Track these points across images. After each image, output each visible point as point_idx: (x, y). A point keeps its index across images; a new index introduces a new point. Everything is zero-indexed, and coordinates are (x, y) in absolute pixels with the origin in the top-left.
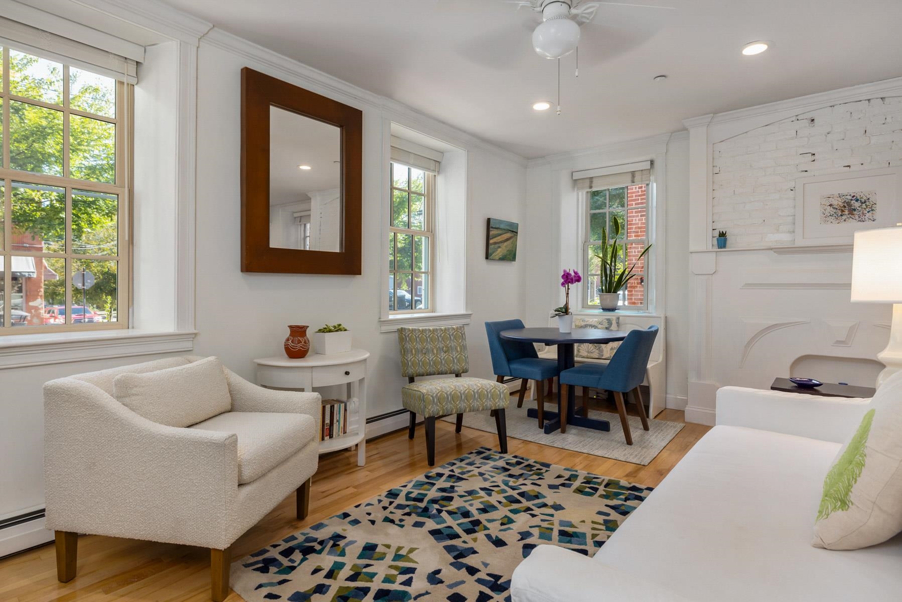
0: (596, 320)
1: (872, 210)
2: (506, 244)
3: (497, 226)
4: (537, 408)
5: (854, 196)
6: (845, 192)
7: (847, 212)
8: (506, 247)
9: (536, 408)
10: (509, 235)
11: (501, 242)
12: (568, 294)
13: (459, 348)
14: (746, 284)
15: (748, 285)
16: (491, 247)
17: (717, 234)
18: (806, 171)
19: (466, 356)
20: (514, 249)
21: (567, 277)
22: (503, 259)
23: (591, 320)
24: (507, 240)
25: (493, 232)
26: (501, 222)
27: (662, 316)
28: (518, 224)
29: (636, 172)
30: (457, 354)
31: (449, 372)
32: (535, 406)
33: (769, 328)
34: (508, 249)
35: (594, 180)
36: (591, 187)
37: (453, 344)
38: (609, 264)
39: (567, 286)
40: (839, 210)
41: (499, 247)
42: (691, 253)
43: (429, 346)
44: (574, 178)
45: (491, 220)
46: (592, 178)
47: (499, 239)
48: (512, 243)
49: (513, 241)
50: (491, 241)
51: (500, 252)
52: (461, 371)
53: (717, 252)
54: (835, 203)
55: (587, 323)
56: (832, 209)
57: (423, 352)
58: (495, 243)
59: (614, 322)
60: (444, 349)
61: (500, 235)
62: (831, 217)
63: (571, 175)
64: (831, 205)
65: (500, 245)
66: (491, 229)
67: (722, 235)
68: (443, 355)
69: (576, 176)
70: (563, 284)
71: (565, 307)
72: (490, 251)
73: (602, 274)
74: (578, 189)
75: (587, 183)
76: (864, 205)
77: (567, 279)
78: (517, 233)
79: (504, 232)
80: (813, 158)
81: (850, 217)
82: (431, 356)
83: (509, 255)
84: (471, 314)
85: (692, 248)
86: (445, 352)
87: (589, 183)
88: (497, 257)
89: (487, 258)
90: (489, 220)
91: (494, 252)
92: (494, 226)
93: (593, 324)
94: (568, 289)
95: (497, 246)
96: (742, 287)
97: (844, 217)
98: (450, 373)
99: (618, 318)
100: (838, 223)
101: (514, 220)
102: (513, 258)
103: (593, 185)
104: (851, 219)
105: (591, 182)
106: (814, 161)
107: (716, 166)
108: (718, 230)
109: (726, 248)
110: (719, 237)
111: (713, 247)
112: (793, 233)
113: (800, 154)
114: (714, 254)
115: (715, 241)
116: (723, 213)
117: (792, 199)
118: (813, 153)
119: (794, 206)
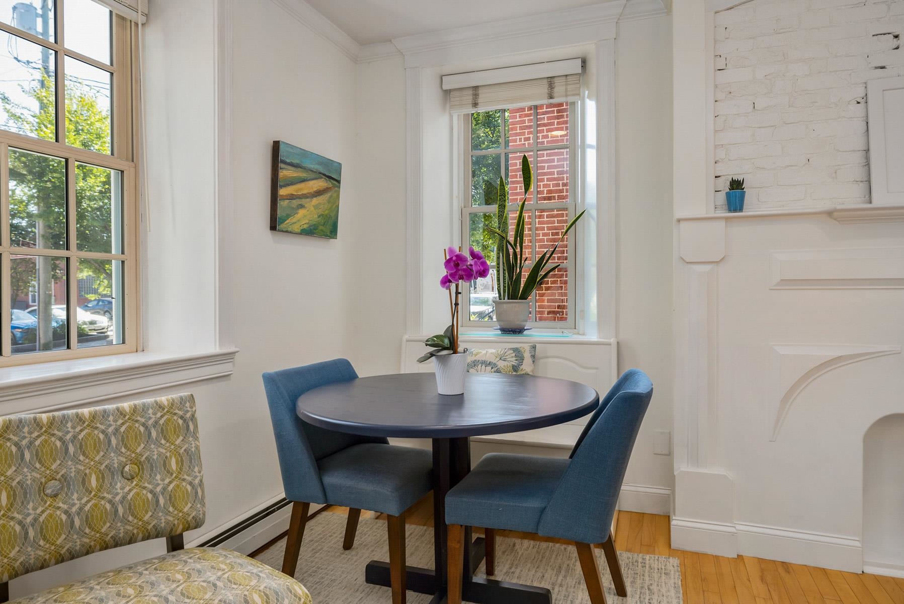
0: (493, 351)
2: (315, 201)
3: (296, 161)
4: (388, 560)
8: (316, 207)
9: (386, 559)
10: (321, 184)
11: (305, 196)
12: (457, 304)
13: (173, 462)
14: (782, 280)
15: (786, 283)
16: (282, 204)
17: (724, 185)
18: (883, 67)
19: (197, 481)
20: (333, 214)
21: (457, 265)
22: (310, 232)
23: (484, 352)
24: (319, 193)
25: (286, 173)
26: (304, 153)
27: (613, 341)
28: (340, 164)
29: (556, 79)
30: (167, 481)
31: (141, 536)
32: (383, 555)
34: (320, 211)
35: (481, 91)
36: (475, 105)
37: (155, 452)
38: (513, 243)
39: (453, 286)
41: (302, 206)
42: (679, 221)
43: (72, 469)
44: (445, 87)
45: (282, 147)
46: (476, 88)
47: (301, 189)
48: (329, 202)
49: (331, 196)
50: (282, 192)
51: (303, 217)
52: (181, 527)
53: (727, 219)
55: (477, 358)
57: (48, 491)
58: (292, 197)
59: (527, 355)
60: (127, 469)
61: (303, 181)
63: (438, 80)
65: (304, 201)
66: (281, 165)
67: (736, 185)
68: (121, 488)
69: (449, 84)
70: (445, 282)
71: (449, 334)
72: (280, 213)
73: (498, 264)
74: (451, 107)
75: (468, 97)
77: (458, 270)
78: (339, 182)
79: (312, 175)
80: (895, 43)
82: (77, 500)
83: (323, 225)
84: (234, 353)
85: (679, 213)
86: (131, 479)
87: (471, 97)
88: (296, 228)
89: (273, 227)
90: (276, 146)
91: (288, 216)
92: (288, 161)
93: (489, 359)
94: (457, 293)
95: (295, 203)
96: (775, 286)
98: (145, 539)
99: (534, 347)
101: (332, 153)
102: (331, 232)
103: (480, 101)
105: (476, 95)
106: (897, 48)
107: (720, 56)
108: (726, 176)
109: (745, 212)
110: (730, 190)
111: (715, 211)
112: (861, 184)
113: (873, 36)
114: (722, 223)
115: (722, 198)
116: (734, 145)
117: (859, 119)
118: (896, 34)
119: (864, 131)
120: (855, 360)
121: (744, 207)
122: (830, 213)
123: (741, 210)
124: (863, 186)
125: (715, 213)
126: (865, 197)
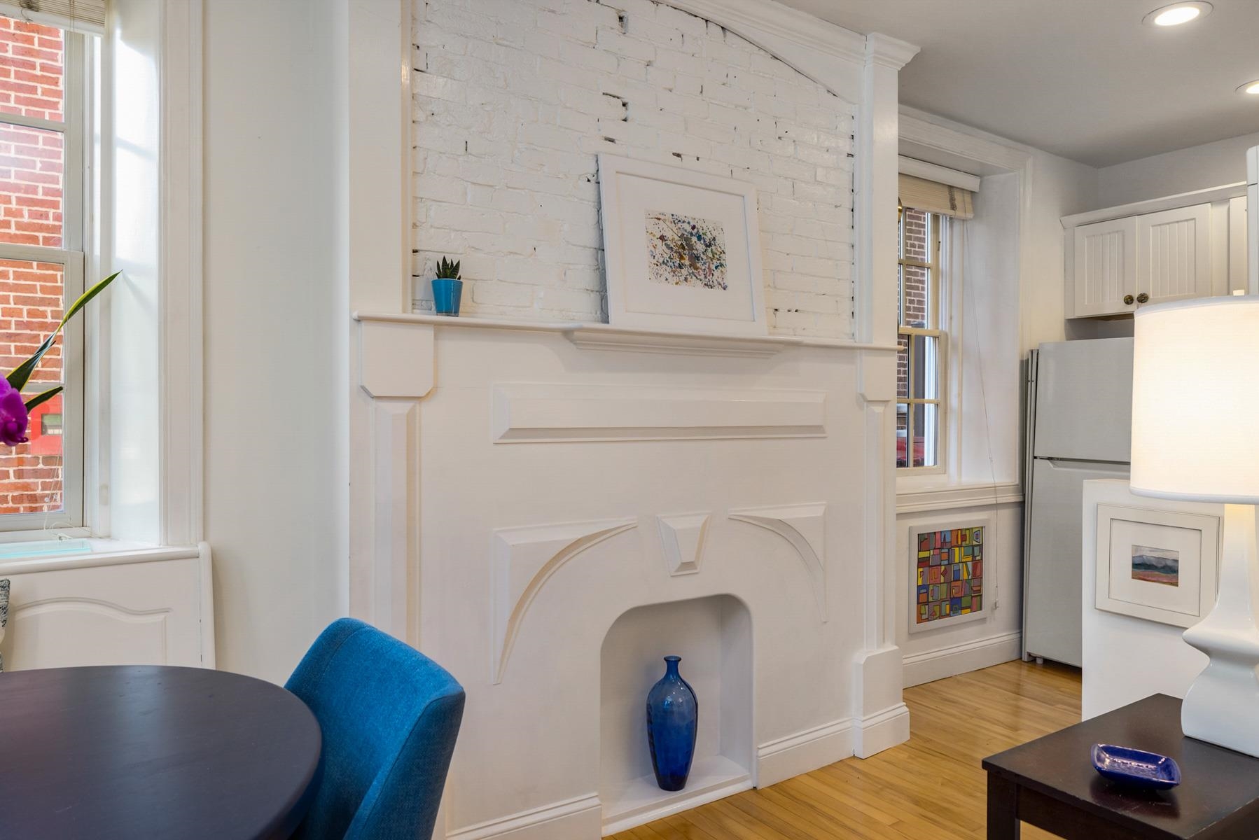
1: (721, 265)
5: (694, 227)
6: (681, 214)
7: (687, 262)
14: (511, 429)
15: (517, 433)
17: (429, 267)
18: (612, 141)
27: (206, 549)
33: (577, 543)
40: (676, 252)
53: (437, 325)
54: (669, 235)
56: (664, 247)
62: (664, 266)
64: (662, 238)
67: (448, 271)
76: (709, 249)
80: (622, 112)
81: (693, 273)
96: (503, 437)
97: (684, 272)
100: (677, 283)
104: (694, 278)
106: (625, 120)
107: (418, 47)
108: (427, 253)
109: (461, 316)
110: (439, 277)
111: (413, 309)
112: (593, 295)
113: (604, 94)
114: (429, 333)
115: (424, 288)
116: (438, 203)
117: (590, 203)
118: (625, 101)
119: (595, 223)
120: (594, 542)
121: (461, 309)
122: (567, 333)
123: (456, 313)
124: (595, 297)
125: (413, 313)
126: (596, 313)
